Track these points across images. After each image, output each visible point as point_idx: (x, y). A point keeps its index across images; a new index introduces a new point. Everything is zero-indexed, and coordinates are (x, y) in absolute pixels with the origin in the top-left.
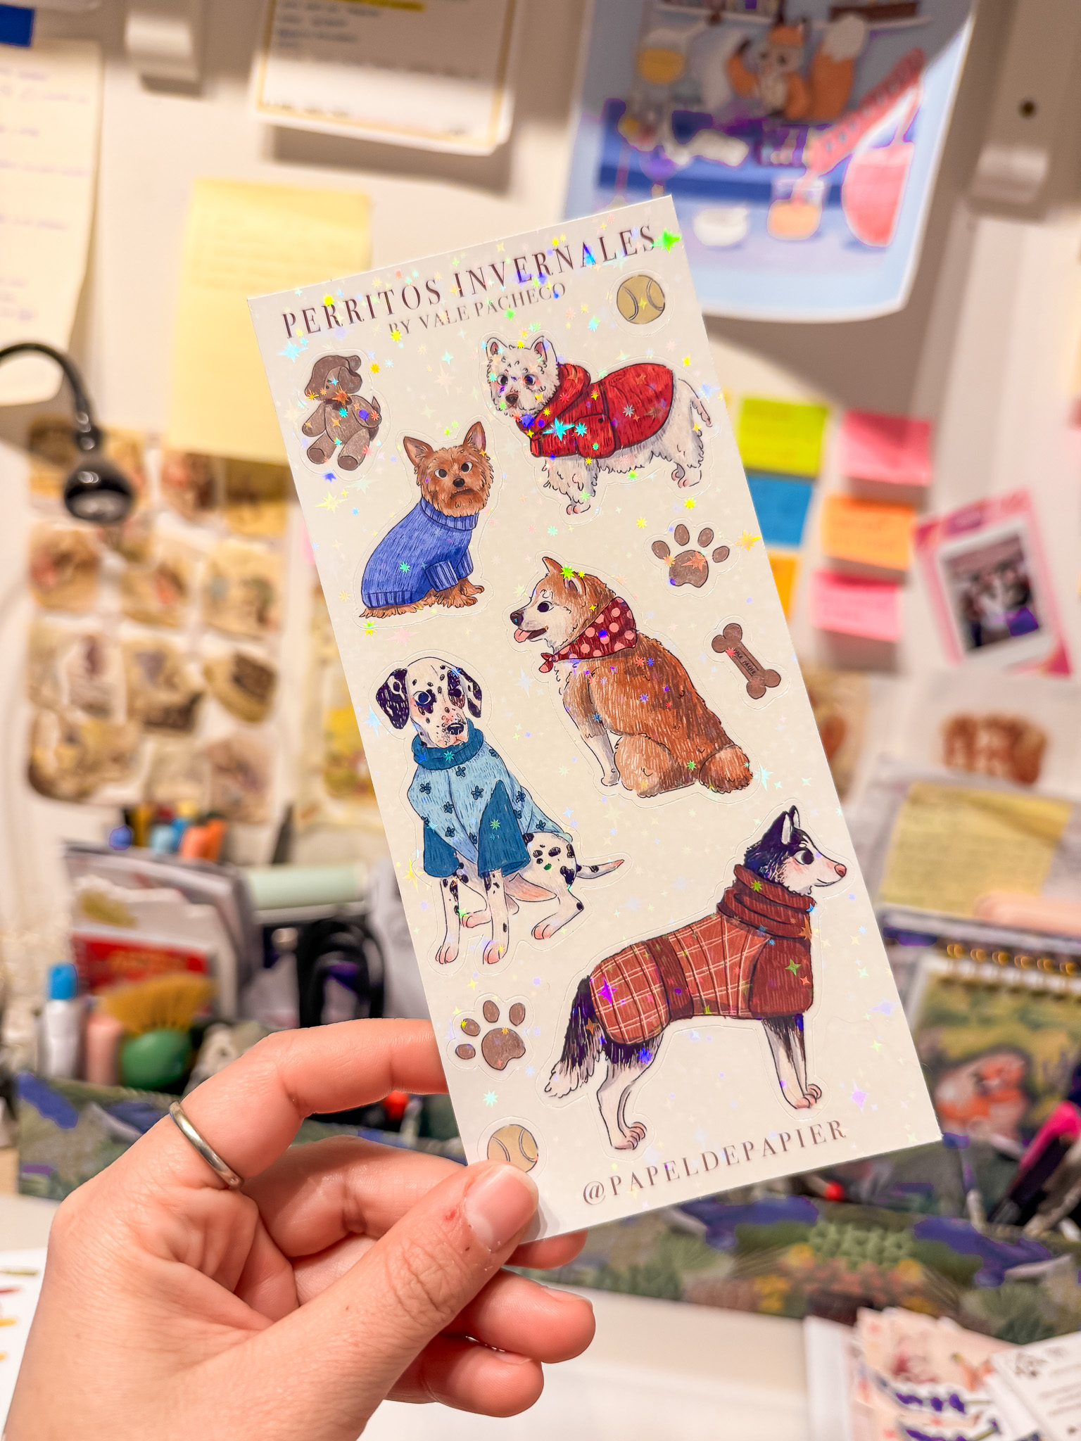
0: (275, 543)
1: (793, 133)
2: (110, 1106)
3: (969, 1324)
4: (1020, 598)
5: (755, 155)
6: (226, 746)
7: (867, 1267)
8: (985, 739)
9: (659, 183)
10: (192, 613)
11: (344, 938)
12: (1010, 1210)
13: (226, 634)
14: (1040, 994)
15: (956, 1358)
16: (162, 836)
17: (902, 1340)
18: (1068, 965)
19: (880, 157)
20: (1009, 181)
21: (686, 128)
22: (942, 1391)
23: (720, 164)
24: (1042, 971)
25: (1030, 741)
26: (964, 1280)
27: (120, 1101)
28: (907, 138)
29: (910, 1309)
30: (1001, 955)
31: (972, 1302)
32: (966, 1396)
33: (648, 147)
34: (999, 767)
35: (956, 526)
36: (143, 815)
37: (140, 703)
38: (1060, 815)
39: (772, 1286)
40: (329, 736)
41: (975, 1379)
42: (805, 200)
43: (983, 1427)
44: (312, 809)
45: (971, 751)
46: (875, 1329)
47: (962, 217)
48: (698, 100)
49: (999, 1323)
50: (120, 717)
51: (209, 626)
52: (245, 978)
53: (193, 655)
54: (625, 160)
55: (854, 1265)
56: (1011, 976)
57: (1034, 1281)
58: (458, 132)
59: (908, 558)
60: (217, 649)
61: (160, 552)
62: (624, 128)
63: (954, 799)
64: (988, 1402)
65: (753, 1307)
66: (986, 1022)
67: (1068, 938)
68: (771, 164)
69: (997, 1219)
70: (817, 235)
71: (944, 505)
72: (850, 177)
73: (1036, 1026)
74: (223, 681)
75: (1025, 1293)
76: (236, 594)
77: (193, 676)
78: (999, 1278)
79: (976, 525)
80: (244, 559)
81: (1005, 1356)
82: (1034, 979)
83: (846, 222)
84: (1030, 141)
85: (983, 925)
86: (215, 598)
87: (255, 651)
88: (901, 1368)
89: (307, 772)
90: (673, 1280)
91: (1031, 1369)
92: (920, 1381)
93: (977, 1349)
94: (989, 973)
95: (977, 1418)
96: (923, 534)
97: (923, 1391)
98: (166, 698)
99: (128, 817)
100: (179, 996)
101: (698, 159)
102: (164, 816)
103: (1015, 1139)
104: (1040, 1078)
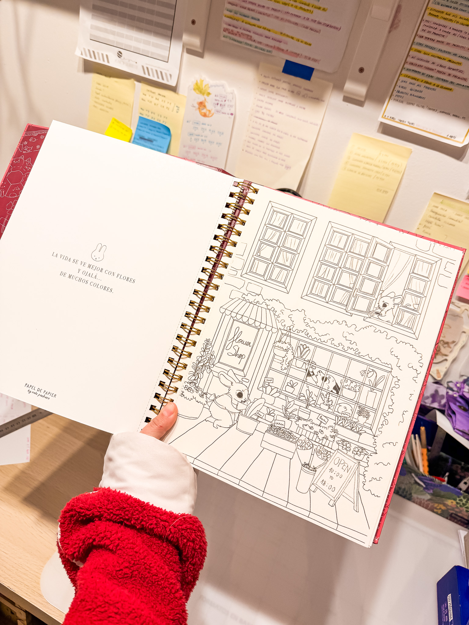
39: (440, 507)
58: (452, 137)
65: (432, 510)
90: (411, 494)
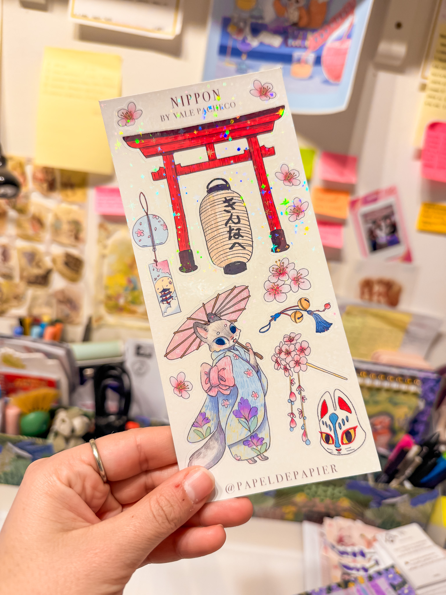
0: (82, 205)
1: (301, 33)
2: (15, 443)
3: (368, 522)
4: (392, 230)
5: (285, 42)
6: (62, 292)
7: (328, 501)
8: (377, 288)
9: (245, 53)
10: (47, 236)
11: (114, 372)
12: (384, 477)
13: (61, 244)
14: (397, 392)
15: (362, 536)
16: (36, 330)
17: (341, 529)
18: (409, 380)
19: (337, 45)
20: (390, 56)
21: (256, 30)
22: (356, 549)
23: (270, 46)
24: (398, 382)
25: (395, 289)
26: (366, 505)
27: (20, 441)
28: (349, 36)
29: (344, 517)
30: (382, 376)
31: (369, 514)
32: (366, 550)
33: (240, 38)
34: (382, 300)
35: (366, 201)
36: (28, 321)
37: (25, 274)
38: (406, 319)
39: (290, 510)
40: (107, 288)
41: (369, 544)
42: (306, 62)
43: (372, 562)
44: (100, 318)
45: (371, 293)
46: (330, 525)
47: (371, 71)
48: (261, 18)
49: (379, 521)
50: (17, 280)
51: (54, 241)
52: (72, 389)
53: (48, 253)
54: (230, 43)
55: (322, 500)
56: (386, 384)
57: (393, 505)
58: (159, 29)
59: (346, 213)
60: (58, 251)
61: (33, 209)
62: (230, 29)
63: (364, 313)
64: (374, 553)
65: (282, 518)
66: (376, 403)
67: (409, 369)
68: (292, 46)
69: (379, 481)
70: (311, 77)
71: (362, 192)
72: (324, 53)
73: (395, 404)
74: (60, 265)
75: (390, 510)
76: (65, 227)
77: (48, 262)
78: (379, 504)
79: (375, 200)
80: (69, 212)
81: (382, 535)
82: (395, 386)
83: (323, 72)
84: (399, 39)
85: (375, 364)
86: (56, 229)
87: (74, 252)
88: (341, 541)
89: (97, 303)
91: (391, 539)
92: (347, 545)
93: (370, 532)
94: (377, 383)
95: (370, 560)
96: (353, 204)
97: (349, 549)
98: (36, 271)
99: (21, 322)
100: (44, 397)
101: (261, 44)
102: (36, 321)
103: (387, 449)
104: (397, 425)
